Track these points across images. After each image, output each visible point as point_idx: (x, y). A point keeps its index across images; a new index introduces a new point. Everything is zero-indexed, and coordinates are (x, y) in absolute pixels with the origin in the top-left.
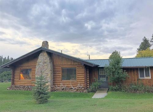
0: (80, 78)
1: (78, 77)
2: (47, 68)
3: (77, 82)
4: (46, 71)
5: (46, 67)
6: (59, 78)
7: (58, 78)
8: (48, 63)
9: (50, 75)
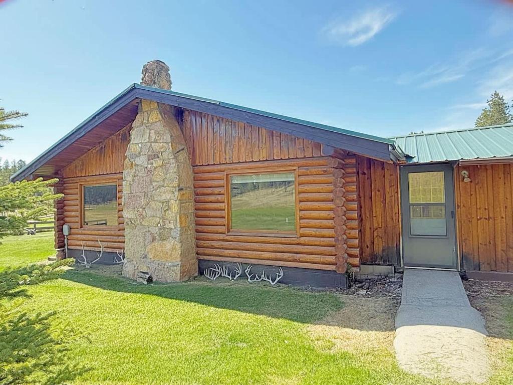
0: (312, 222)
1: (301, 218)
2: (164, 180)
3: (297, 241)
4: (162, 189)
5: (158, 175)
6: (220, 221)
7: (213, 221)
8: (165, 155)
9: (175, 207)
